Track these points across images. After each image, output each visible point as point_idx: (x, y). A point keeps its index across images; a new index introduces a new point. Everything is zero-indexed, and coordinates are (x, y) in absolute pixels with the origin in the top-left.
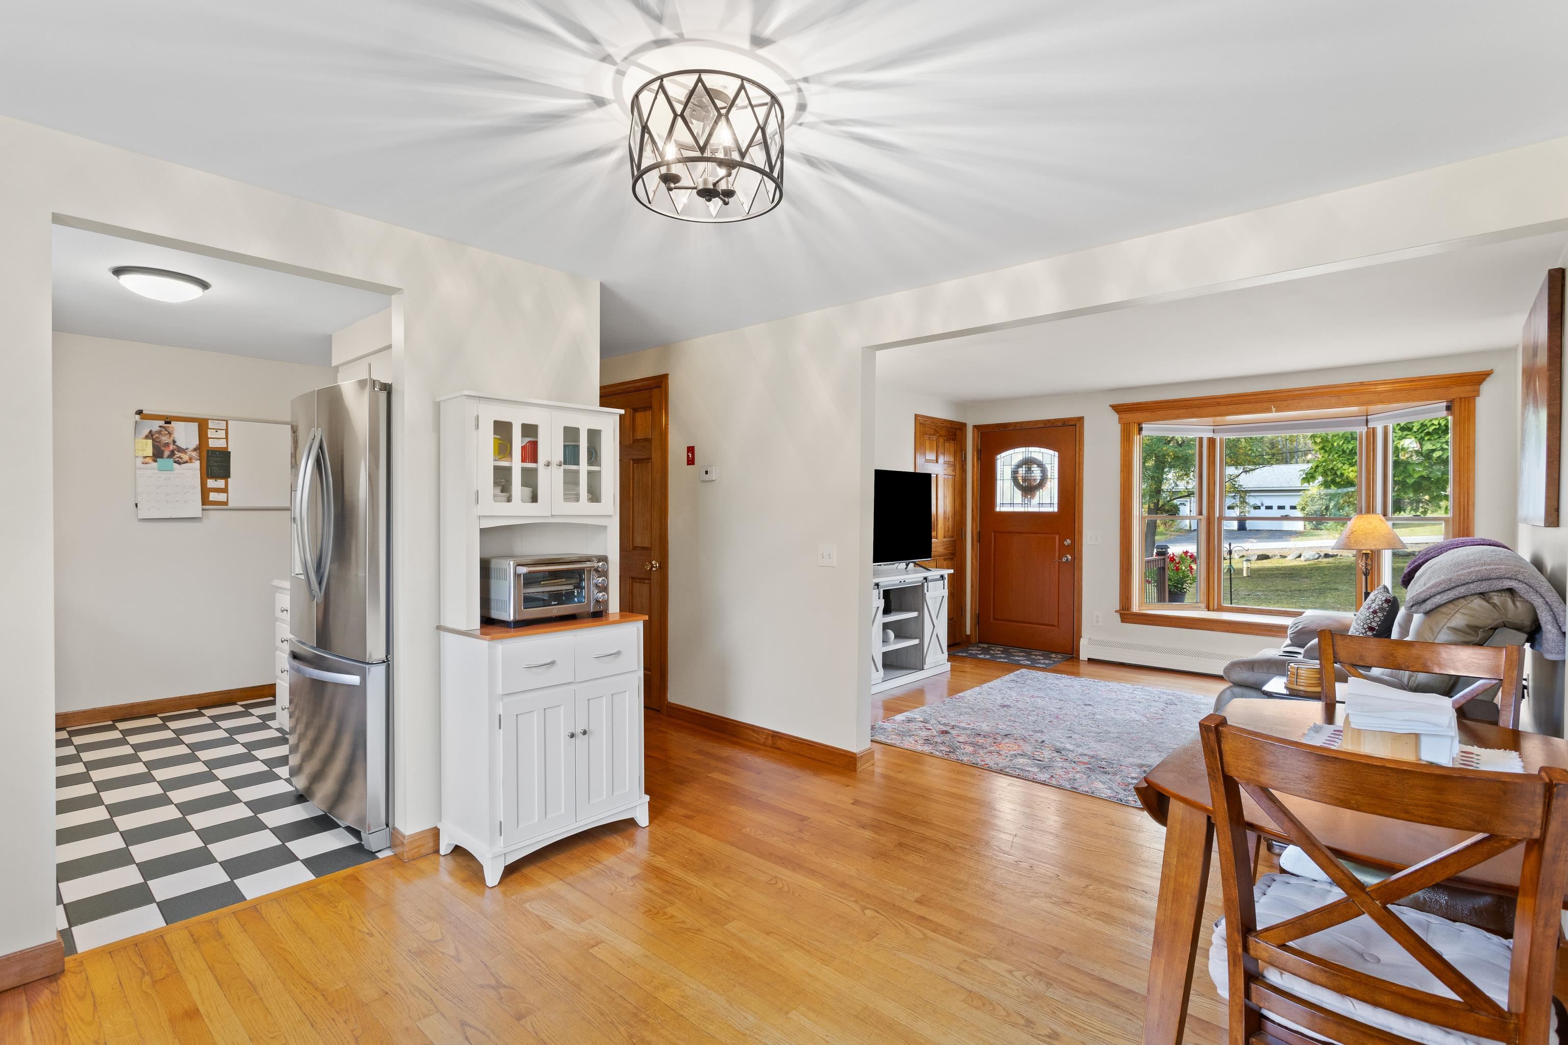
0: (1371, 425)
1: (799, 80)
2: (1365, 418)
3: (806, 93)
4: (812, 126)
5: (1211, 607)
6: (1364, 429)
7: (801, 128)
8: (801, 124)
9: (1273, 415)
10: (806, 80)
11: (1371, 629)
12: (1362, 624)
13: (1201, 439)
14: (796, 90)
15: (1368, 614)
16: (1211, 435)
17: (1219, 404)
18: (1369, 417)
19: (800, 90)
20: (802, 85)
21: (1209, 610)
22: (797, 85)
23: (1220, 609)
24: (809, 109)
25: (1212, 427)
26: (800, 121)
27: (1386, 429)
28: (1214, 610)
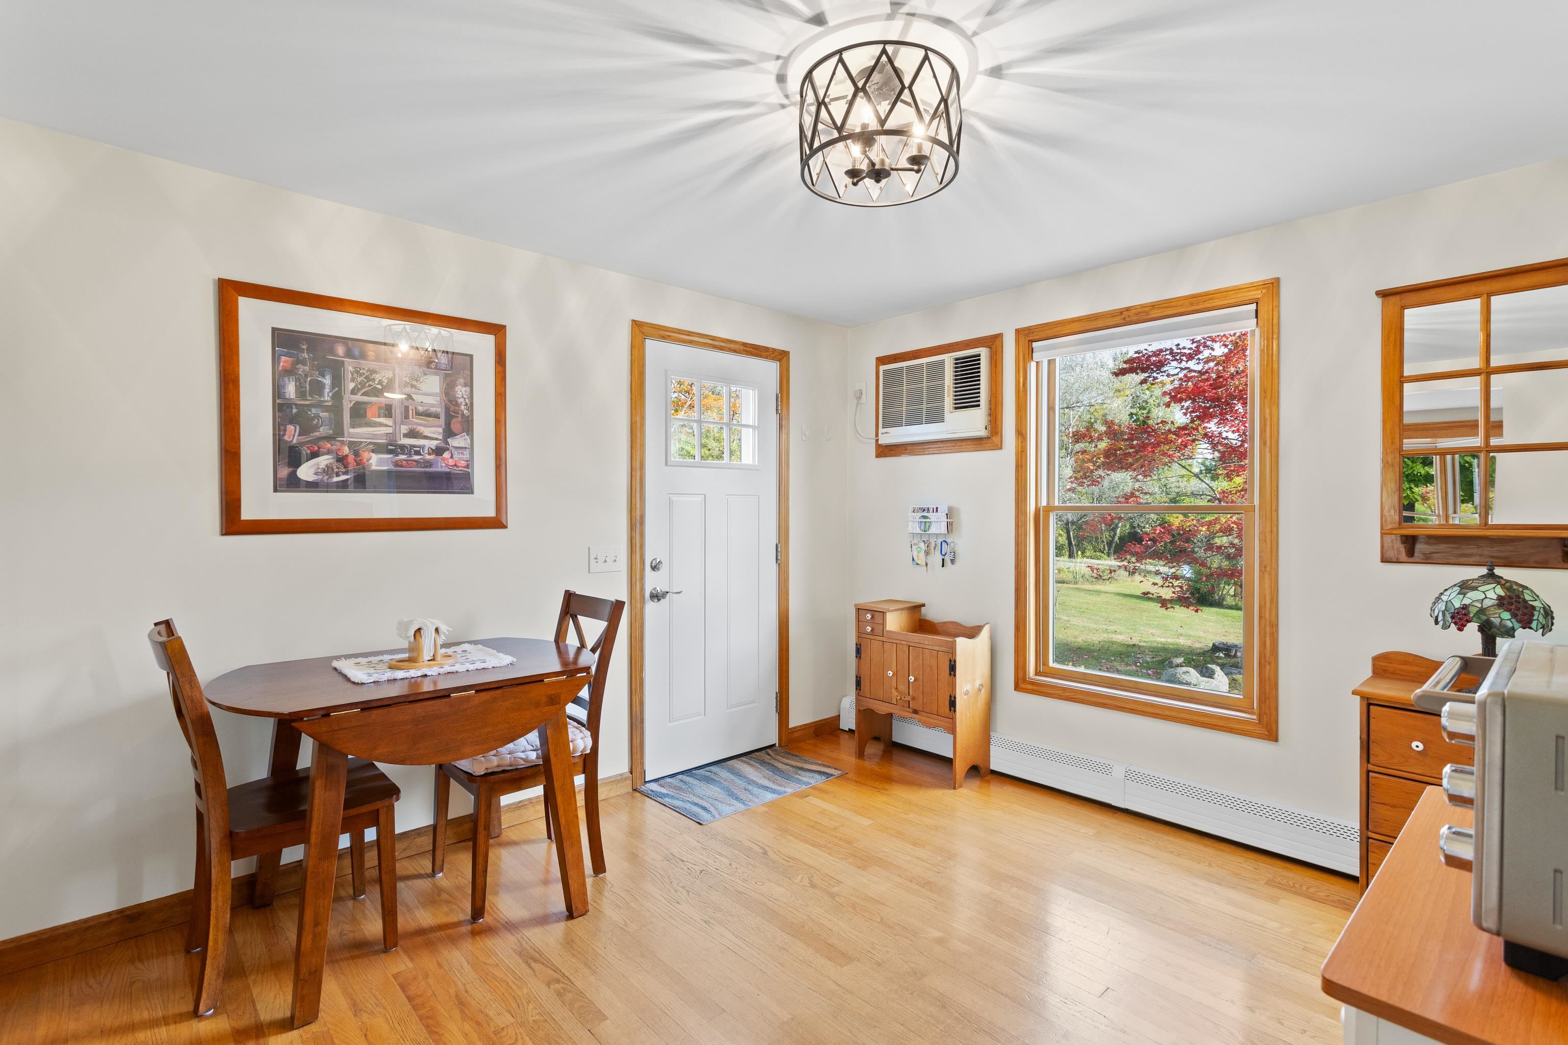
1: (789, 105)
3: (781, 95)
4: (765, 56)
7: (776, 53)
8: (778, 58)
10: (783, 106)
14: (790, 96)
19: (787, 97)
20: (785, 101)
22: (790, 101)
24: (773, 78)
26: (780, 62)
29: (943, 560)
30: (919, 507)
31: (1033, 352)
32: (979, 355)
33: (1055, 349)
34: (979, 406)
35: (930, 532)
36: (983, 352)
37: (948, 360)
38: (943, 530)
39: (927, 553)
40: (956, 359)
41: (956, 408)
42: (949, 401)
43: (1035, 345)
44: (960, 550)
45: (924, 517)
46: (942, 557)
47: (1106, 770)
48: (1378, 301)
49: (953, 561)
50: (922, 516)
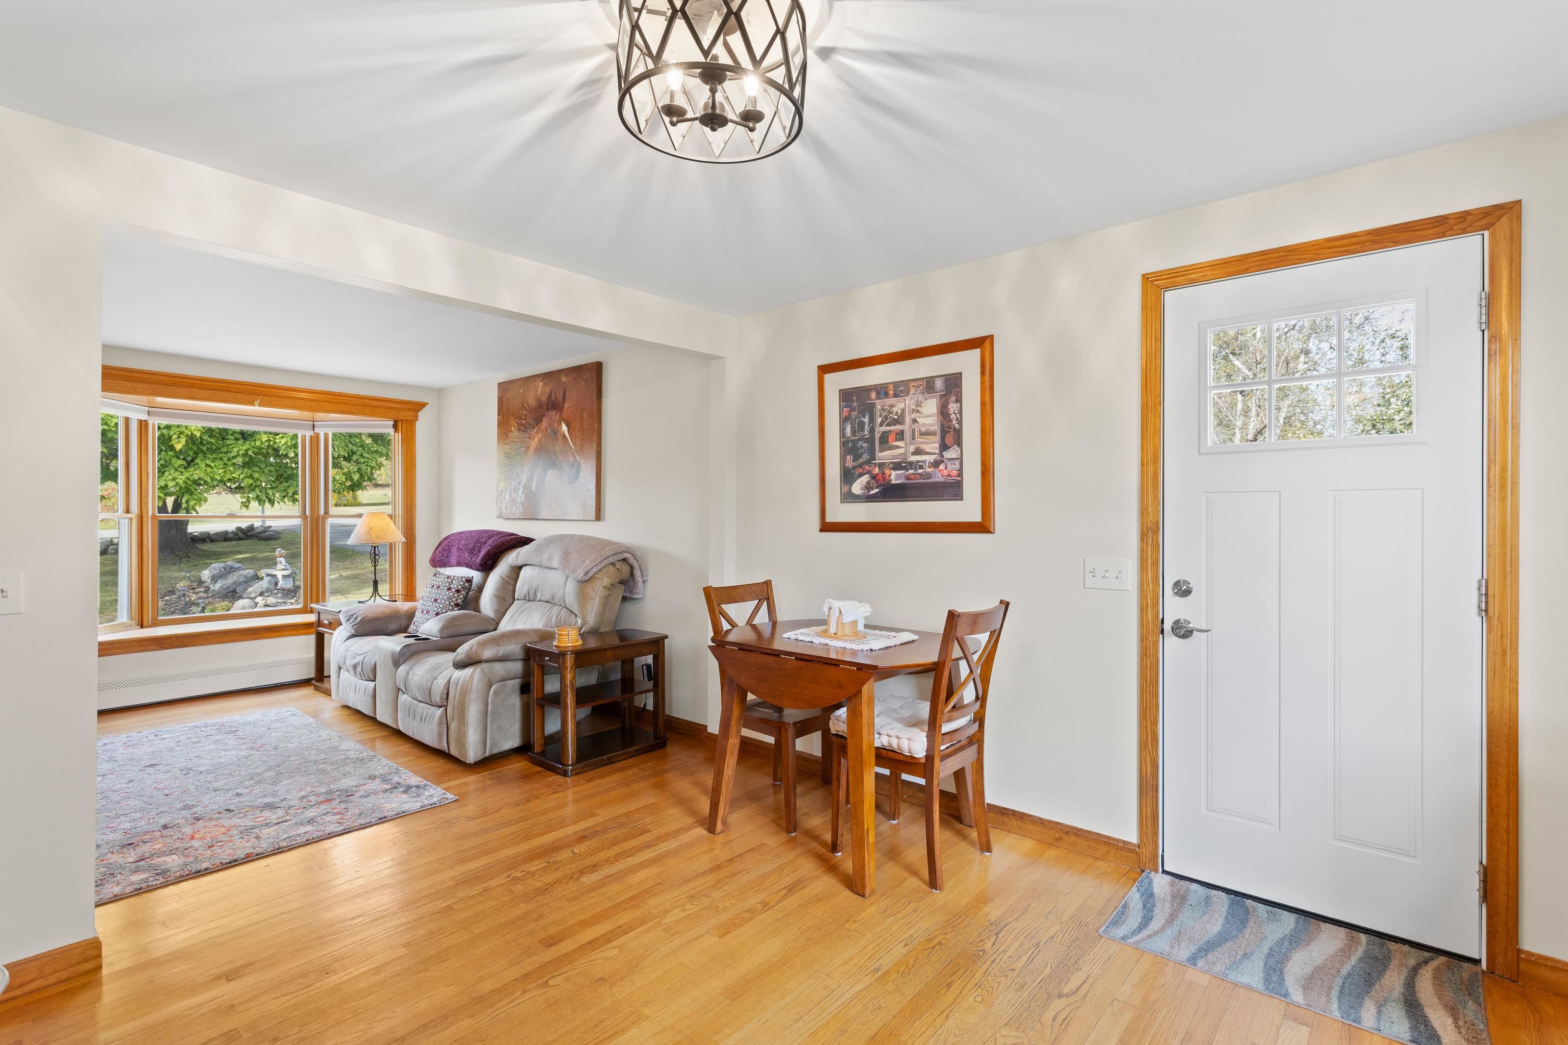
0: (316, 430)
2: (312, 423)
5: (145, 623)
6: (309, 433)
9: (256, 409)
11: (457, 605)
12: (447, 602)
13: (127, 420)
15: (451, 594)
16: (144, 417)
17: (193, 386)
18: (315, 423)
21: (142, 627)
23: (155, 624)
25: (147, 409)
27: (326, 435)
28: (149, 626)
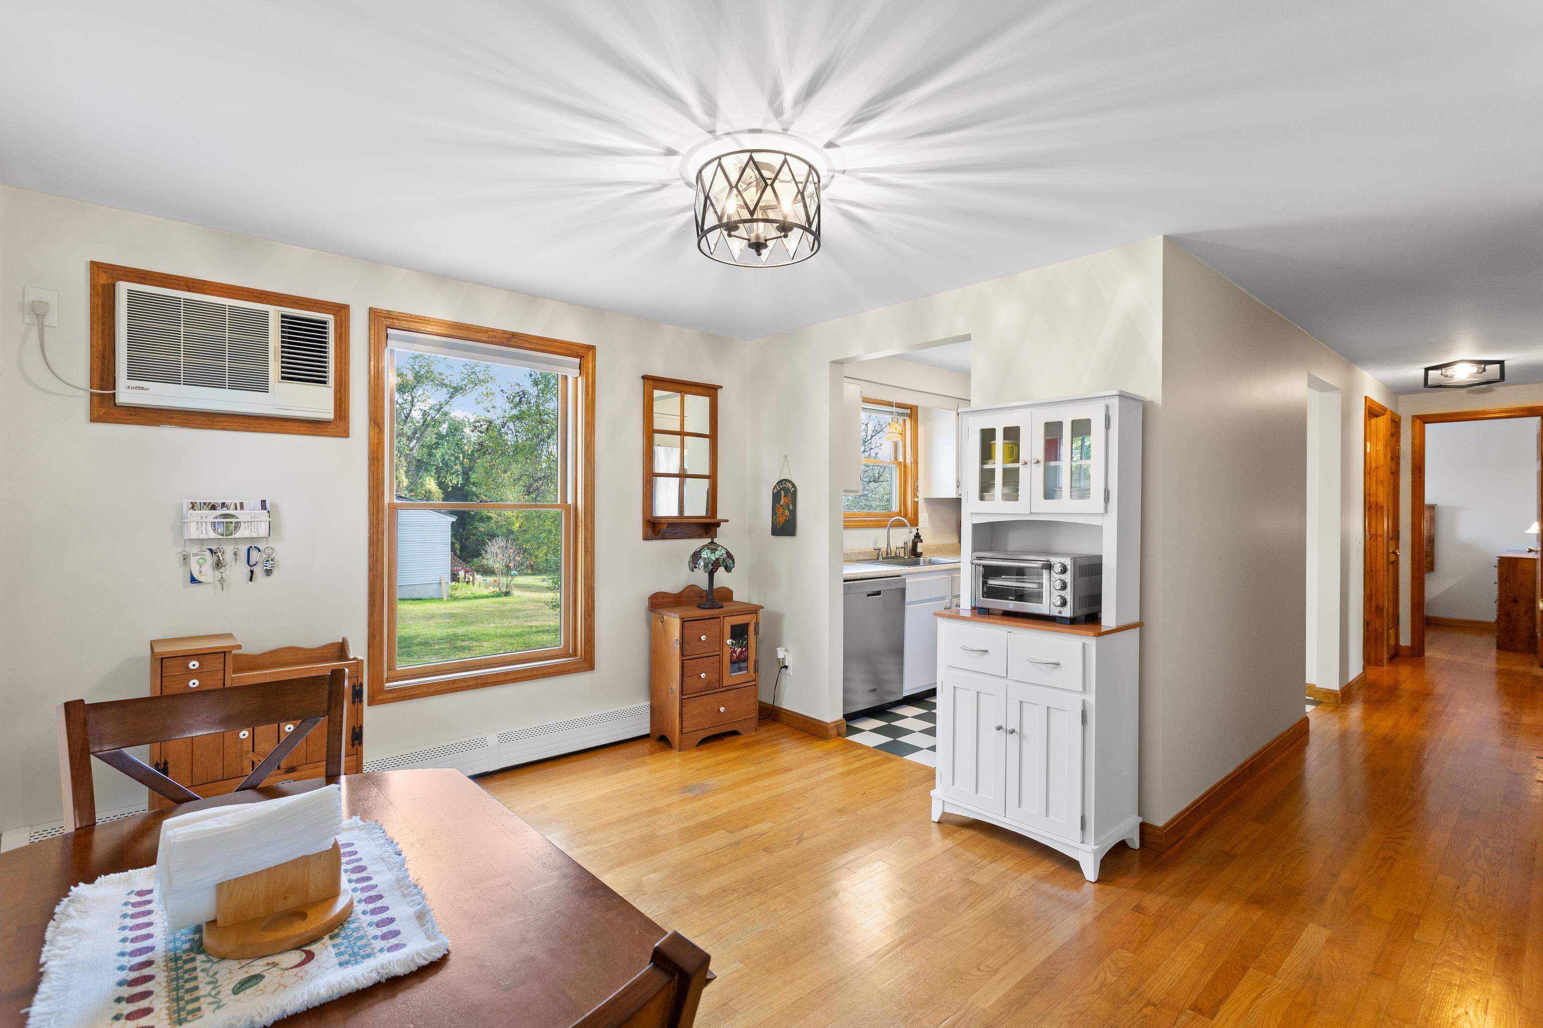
29: (252, 572)
30: (202, 501)
31: (387, 338)
32: (325, 323)
33: (415, 342)
34: (325, 382)
35: (238, 535)
36: (330, 318)
37: (274, 313)
38: (263, 531)
39: (218, 565)
40: (283, 316)
41: (283, 378)
42: (274, 367)
43: (390, 331)
44: (279, 556)
45: (225, 516)
46: (249, 568)
47: (481, 743)
48: (641, 381)
49: (268, 572)
50: (221, 515)
